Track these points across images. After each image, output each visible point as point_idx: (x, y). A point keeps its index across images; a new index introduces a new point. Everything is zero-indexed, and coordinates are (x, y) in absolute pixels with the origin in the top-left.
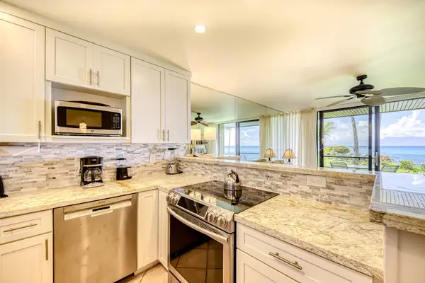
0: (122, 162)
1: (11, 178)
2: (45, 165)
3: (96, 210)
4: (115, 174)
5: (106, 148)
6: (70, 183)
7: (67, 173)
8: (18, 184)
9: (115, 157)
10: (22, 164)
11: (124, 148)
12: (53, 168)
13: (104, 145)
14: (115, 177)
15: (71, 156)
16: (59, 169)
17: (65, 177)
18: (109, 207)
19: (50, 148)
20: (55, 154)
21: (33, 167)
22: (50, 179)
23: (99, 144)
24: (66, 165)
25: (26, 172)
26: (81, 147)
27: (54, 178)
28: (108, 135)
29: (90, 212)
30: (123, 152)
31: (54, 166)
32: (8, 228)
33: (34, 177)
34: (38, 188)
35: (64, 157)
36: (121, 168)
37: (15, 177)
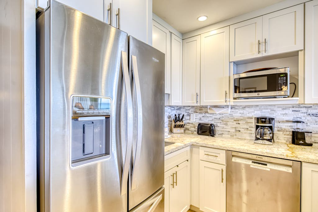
0: (300, 126)
1: (219, 126)
2: (234, 120)
3: (255, 163)
4: (291, 137)
5: (281, 109)
6: (250, 137)
7: (247, 129)
8: (221, 131)
9: (291, 118)
10: (223, 119)
11: (304, 110)
12: (239, 124)
13: (279, 106)
14: (291, 140)
15: (250, 115)
16: (243, 125)
17: (246, 131)
18: (266, 165)
19: (237, 109)
20: (240, 113)
21: (228, 121)
22: (237, 131)
23: (274, 105)
24: (247, 123)
25: (225, 124)
26: (258, 108)
27: (240, 131)
28: (275, 97)
29: (250, 162)
30: (302, 115)
31: (239, 122)
32: (207, 153)
33: (228, 128)
34: (231, 136)
35: (246, 116)
36: (298, 132)
37: (220, 127)
